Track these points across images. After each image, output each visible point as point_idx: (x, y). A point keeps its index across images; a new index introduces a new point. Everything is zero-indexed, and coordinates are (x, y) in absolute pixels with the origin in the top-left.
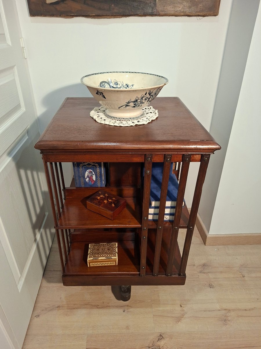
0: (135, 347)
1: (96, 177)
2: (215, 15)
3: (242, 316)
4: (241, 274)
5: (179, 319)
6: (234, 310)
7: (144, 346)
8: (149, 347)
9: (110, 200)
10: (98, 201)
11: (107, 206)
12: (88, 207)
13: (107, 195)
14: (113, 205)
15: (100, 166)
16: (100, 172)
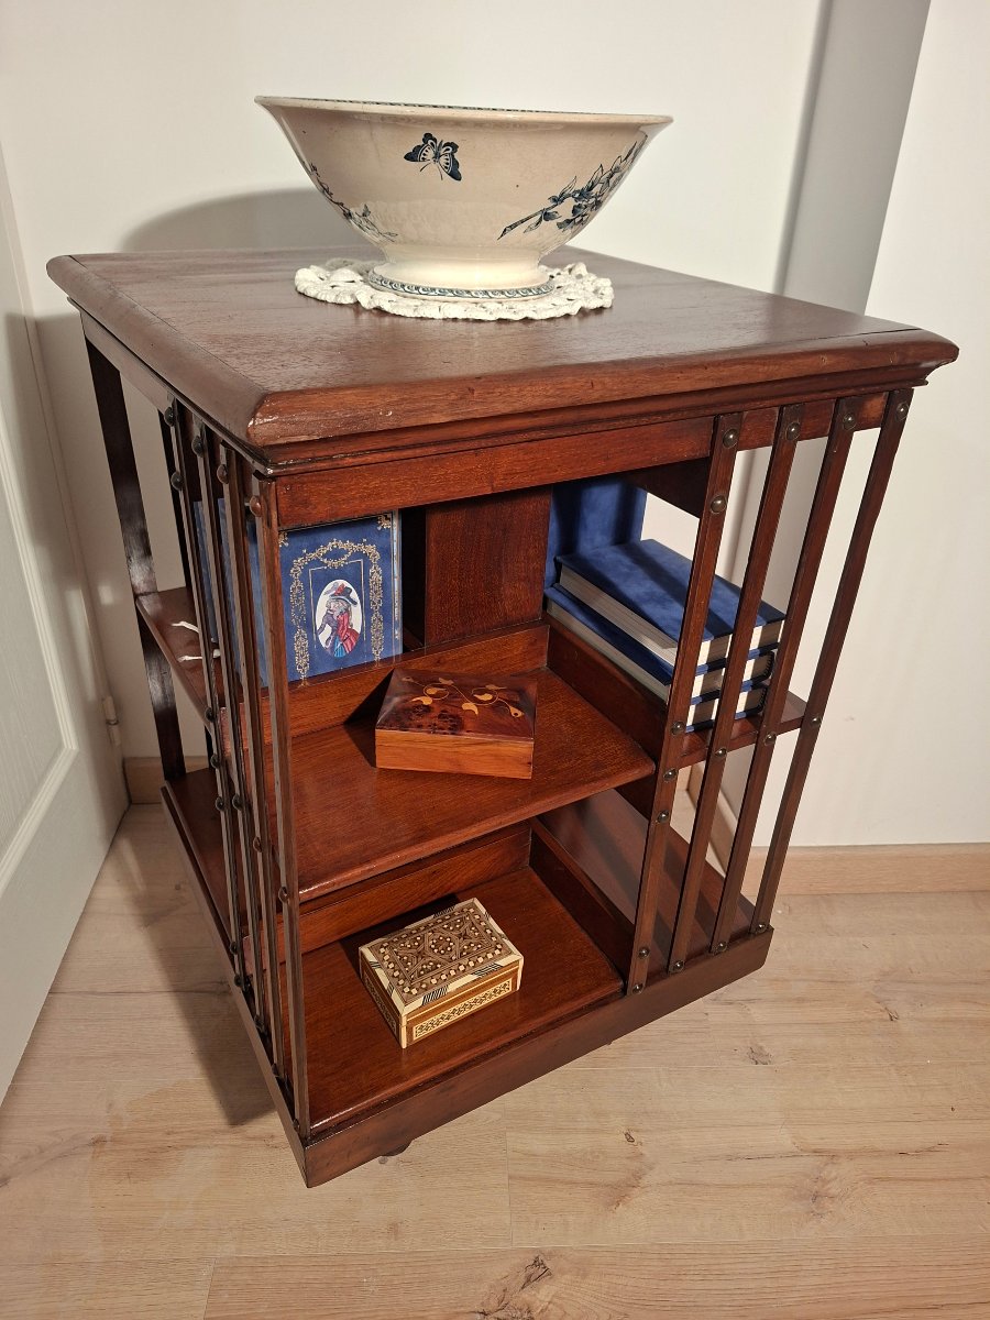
0: (421, 1314)
1: (367, 612)
3: (889, 1179)
4: (881, 1007)
5: (618, 1194)
6: (852, 1155)
7: (462, 1309)
8: (483, 1313)
9: (487, 697)
10: (436, 713)
11: (494, 724)
12: (384, 760)
13: (450, 682)
14: (513, 710)
15: (386, 553)
16: (386, 585)
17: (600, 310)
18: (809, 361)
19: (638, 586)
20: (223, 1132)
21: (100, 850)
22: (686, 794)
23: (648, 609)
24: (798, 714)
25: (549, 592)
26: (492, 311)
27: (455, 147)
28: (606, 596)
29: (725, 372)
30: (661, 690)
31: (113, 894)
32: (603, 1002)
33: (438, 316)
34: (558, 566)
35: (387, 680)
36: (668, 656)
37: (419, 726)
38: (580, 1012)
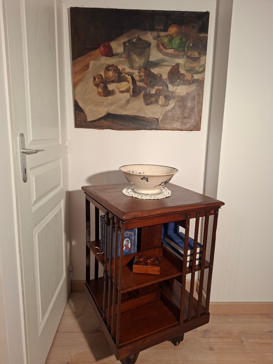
1: (131, 244)
2: (199, 130)
4: (239, 339)
9: (152, 260)
10: (143, 262)
11: (153, 264)
12: (134, 271)
13: (145, 257)
14: (156, 262)
15: (135, 234)
16: (135, 239)
17: (169, 197)
18: (199, 206)
19: (178, 240)
20: (95, 362)
21: (66, 300)
22: (196, 292)
23: (179, 244)
24: (208, 265)
25: (163, 241)
26: (153, 198)
27: (148, 178)
28: (172, 242)
29: (186, 208)
30: (182, 259)
31: (68, 311)
32: (174, 326)
33: (145, 199)
34: (164, 236)
35: (134, 257)
36: (183, 253)
37: (140, 264)
38: (170, 327)
